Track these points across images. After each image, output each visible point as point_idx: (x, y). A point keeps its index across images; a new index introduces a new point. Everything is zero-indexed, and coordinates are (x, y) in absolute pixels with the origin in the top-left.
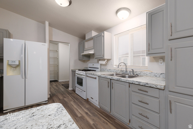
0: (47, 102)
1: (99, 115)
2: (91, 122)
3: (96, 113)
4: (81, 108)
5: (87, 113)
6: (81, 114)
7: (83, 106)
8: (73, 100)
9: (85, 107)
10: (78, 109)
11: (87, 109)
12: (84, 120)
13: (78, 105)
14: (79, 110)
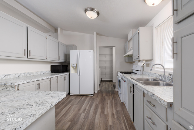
0: (93, 95)
1: (122, 121)
2: (110, 123)
3: (122, 118)
4: (113, 108)
5: (113, 114)
6: (108, 113)
7: (115, 107)
8: (111, 100)
9: (116, 109)
10: (109, 108)
11: (117, 111)
12: (106, 118)
13: (112, 105)
14: (109, 110)
